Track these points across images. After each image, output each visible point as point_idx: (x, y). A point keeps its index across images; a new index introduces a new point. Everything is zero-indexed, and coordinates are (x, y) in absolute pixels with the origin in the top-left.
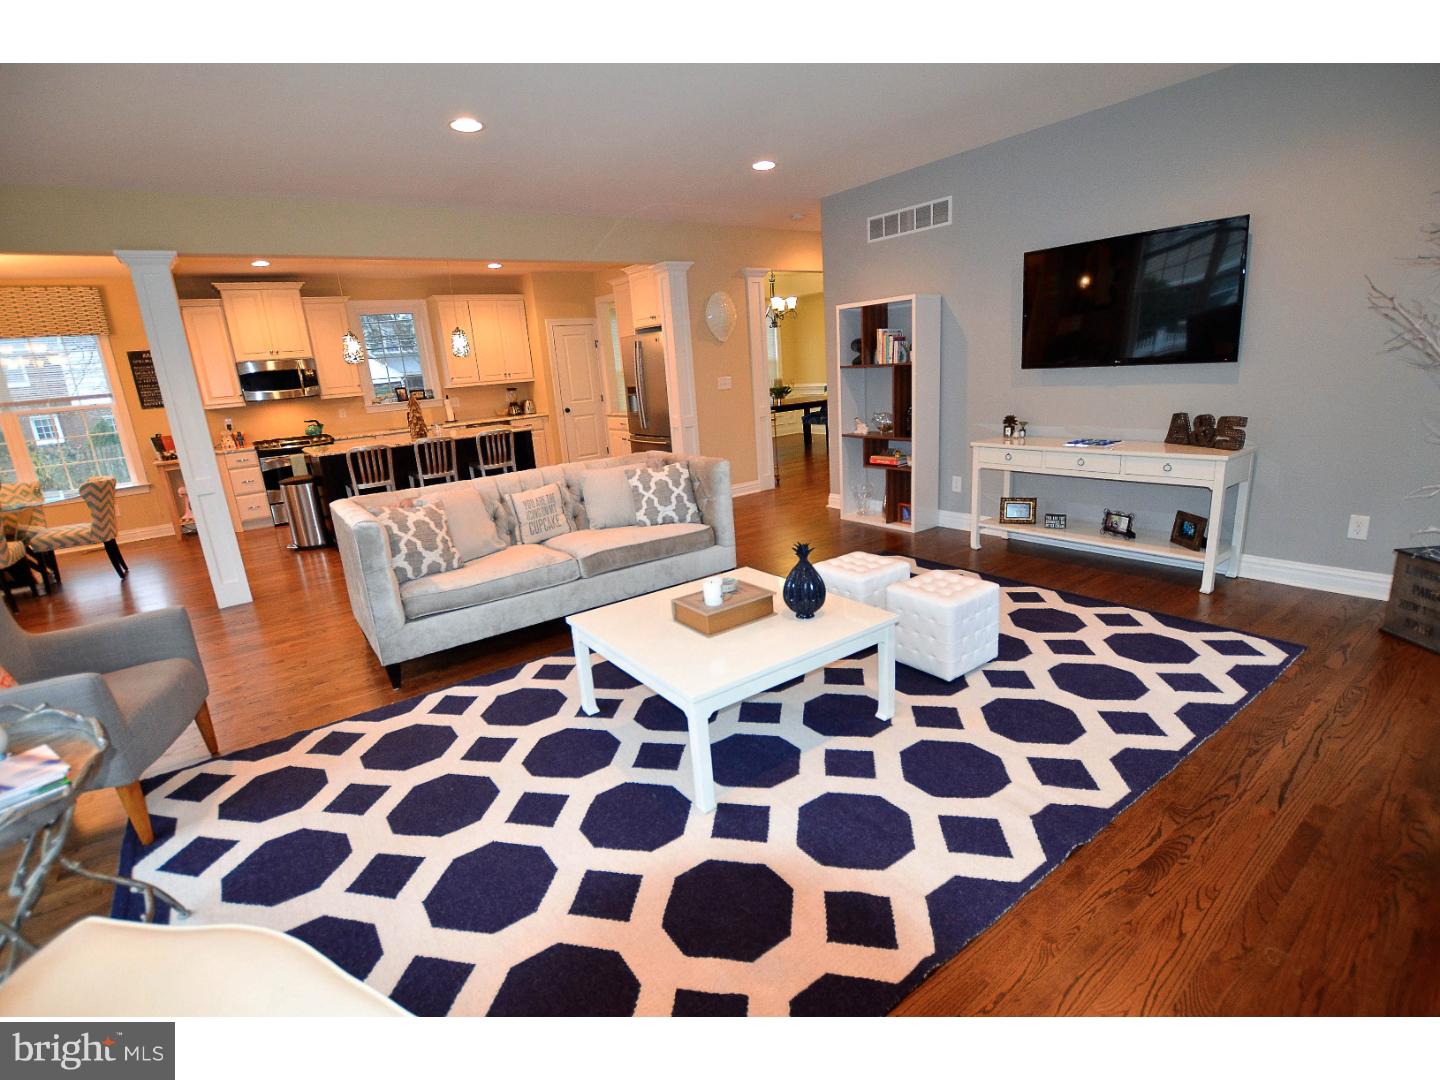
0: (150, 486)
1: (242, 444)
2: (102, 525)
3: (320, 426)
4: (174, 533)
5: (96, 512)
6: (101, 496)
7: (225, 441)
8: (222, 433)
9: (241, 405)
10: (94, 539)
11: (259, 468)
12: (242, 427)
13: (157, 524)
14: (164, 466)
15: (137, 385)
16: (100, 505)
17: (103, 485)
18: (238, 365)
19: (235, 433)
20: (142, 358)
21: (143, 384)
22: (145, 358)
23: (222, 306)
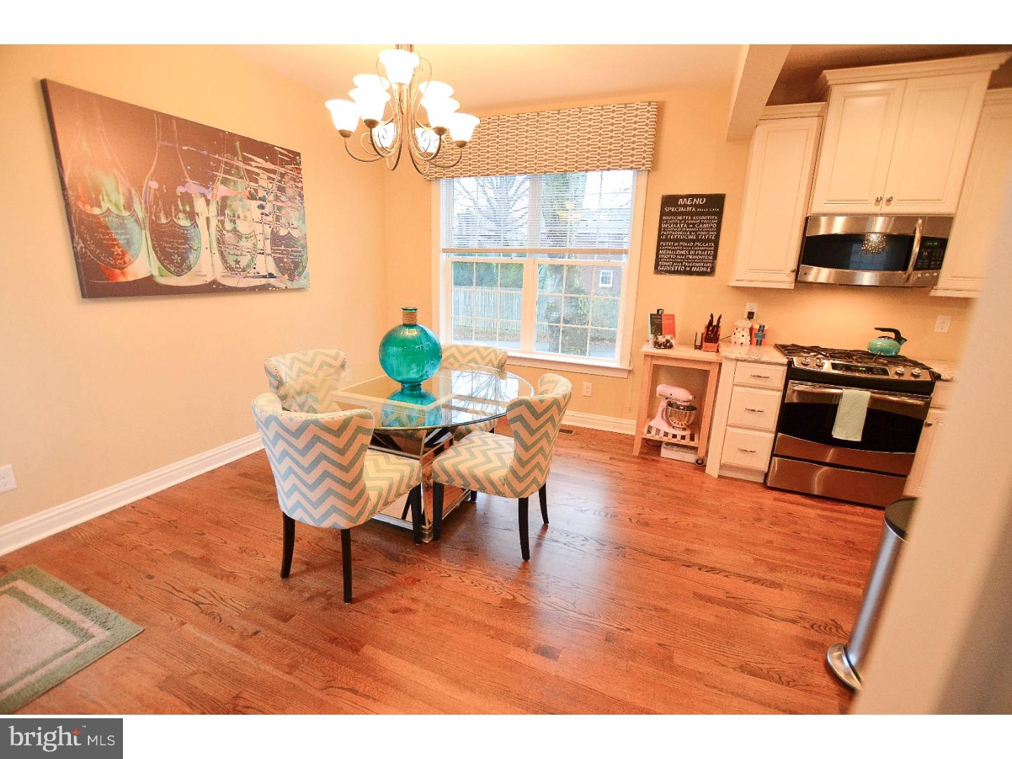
0: (630, 371)
1: (759, 343)
2: (522, 473)
3: (899, 338)
4: (634, 433)
5: (520, 449)
6: (534, 424)
7: (739, 335)
8: (738, 323)
9: (786, 286)
10: (506, 489)
11: (780, 394)
12: (767, 318)
13: (621, 416)
14: (652, 357)
15: (659, 240)
16: (529, 440)
17: (545, 405)
18: (809, 221)
19: (757, 327)
20: (677, 205)
21: (666, 240)
22: (681, 206)
23: (822, 117)
